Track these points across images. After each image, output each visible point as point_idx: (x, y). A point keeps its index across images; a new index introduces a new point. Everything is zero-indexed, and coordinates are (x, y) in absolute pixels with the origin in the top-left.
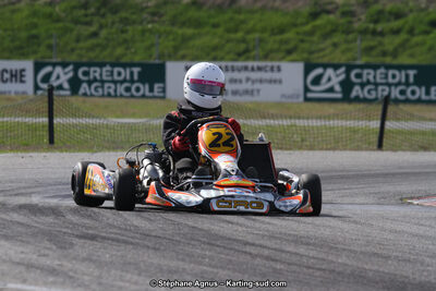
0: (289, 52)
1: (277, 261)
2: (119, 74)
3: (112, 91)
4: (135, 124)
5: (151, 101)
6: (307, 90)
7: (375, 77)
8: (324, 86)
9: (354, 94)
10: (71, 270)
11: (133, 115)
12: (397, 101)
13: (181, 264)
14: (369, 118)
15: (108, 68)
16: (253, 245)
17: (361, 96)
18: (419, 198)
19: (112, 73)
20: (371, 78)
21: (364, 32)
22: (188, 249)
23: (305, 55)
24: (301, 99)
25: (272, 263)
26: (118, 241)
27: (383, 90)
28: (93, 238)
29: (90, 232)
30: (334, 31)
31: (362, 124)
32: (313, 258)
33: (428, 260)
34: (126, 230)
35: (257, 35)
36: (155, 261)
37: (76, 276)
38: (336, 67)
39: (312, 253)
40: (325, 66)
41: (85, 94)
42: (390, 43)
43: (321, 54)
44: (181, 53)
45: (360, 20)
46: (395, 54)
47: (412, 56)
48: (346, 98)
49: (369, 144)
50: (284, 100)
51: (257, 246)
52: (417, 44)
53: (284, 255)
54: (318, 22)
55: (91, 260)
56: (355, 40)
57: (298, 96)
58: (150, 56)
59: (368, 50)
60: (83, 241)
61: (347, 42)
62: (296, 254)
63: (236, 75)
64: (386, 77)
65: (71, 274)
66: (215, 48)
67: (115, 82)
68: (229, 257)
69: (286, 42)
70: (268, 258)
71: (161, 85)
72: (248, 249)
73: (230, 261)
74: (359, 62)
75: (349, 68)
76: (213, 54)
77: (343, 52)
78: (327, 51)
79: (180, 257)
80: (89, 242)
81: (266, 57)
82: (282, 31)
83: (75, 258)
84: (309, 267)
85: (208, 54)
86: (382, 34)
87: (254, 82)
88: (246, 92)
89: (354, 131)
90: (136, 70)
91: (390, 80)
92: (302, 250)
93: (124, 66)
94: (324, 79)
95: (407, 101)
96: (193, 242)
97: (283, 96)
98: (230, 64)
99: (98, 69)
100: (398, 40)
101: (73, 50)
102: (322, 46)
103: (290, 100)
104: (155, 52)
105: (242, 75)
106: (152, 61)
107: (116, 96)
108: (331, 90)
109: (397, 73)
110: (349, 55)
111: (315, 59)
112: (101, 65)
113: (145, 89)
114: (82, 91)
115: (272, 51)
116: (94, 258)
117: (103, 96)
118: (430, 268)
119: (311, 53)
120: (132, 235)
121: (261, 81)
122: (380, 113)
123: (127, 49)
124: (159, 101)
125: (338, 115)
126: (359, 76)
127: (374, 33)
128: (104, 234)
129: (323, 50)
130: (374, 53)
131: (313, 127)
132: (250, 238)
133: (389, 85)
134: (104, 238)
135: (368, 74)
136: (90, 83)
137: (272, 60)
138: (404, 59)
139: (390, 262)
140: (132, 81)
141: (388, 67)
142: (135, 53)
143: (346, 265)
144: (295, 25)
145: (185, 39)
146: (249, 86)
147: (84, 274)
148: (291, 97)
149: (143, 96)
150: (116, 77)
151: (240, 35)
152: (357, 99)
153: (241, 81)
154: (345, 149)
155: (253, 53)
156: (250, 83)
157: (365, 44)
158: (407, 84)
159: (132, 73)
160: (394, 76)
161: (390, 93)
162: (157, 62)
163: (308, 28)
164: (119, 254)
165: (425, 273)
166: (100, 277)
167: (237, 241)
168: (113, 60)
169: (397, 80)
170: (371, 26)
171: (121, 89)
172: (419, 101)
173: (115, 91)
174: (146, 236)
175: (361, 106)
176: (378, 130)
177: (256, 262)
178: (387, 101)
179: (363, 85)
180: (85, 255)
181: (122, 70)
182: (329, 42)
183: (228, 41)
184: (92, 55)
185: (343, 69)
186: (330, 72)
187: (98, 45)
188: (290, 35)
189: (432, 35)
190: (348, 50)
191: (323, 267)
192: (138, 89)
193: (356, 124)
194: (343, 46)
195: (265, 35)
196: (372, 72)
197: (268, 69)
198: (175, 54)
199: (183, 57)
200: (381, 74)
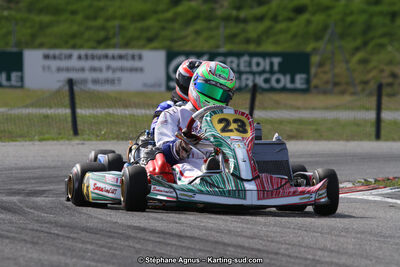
0: (150, 40)
5: (7, 90)
6: (169, 78)
7: (238, 66)
20: (235, 66)
21: (227, 19)
23: (167, 43)
24: (163, 88)
27: (247, 79)
30: (196, 18)
35: (116, 23)
38: (199, 55)
40: (188, 54)
42: (254, 29)
43: (183, 42)
44: (39, 41)
45: (222, 6)
46: (258, 41)
47: (276, 43)
50: (145, 89)
52: (281, 32)
54: (180, 9)
56: (217, 28)
57: (160, 86)
58: (7, 44)
59: (232, 38)
61: (210, 29)
63: (96, 63)
64: (250, 64)
66: (74, 36)
69: (147, 29)
71: (19, 74)
74: (223, 50)
75: (213, 56)
76: (72, 42)
77: (207, 39)
78: (189, 39)
81: (126, 45)
82: (142, 17)
85: (66, 42)
86: (245, 21)
87: (114, 70)
88: (107, 81)
91: (255, 68)
95: (272, 90)
97: (145, 85)
98: (90, 52)
100: (262, 27)
102: (183, 33)
103: (152, 89)
104: (12, 40)
105: (103, 64)
106: (9, 49)
109: (261, 60)
110: (212, 42)
111: (176, 47)
113: (2, 77)
115: (133, 39)
119: (172, 40)
121: (122, 69)
124: (18, 92)
127: (237, 20)
129: (185, 37)
130: (238, 40)
133: (253, 73)
135: (232, 62)
137: (133, 47)
138: (268, 47)
141: (252, 55)
144: (155, 12)
145: (43, 27)
146: (109, 75)
148: (153, 86)
151: (99, 22)
153: (101, 70)
155: (114, 41)
156: (110, 72)
157: (228, 31)
158: (272, 72)
160: (258, 64)
162: (15, 50)
163: (169, 15)
169: (261, 68)
170: (234, 13)
172: (284, 90)
178: (255, 89)
182: (190, 30)
183: (88, 28)
185: (206, 57)
188: (151, 22)
189: (296, 22)
190: (212, 37)
194: (205, 34)
195: (126, 23)
196: (235, 60)
197: (130, 57)
198: (33, 42)
199: (41, 46)
200: (245, 62)
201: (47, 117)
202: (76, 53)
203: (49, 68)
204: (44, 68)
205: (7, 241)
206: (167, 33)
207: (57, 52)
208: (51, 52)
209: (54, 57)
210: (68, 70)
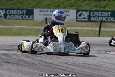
0: (72, 6)
1: (65, 70)
2: (19, 12)
3: (17, 18)
4: (24, 28)
5: (29, 21)
6: (77, 18)
7: (98, 14)
8: (82, 17)
9: (92, 19)
10: (1, 73)
11: (23, 25)
12: (105, 22)
13: (36, 71)
14: (96, 27)
15: (16, 10)
16: (59, 66)
17: (94, 20)
18: (110, 52)
19: (17, 12)
20: (97, 14)
22: (38, 67)
23: (77, 7)
24: (75, 21)
25: (64, 71)
26: (17, 64)
27: (101, 18)
28: (9, 63)
29: (8, 61)
31: (93, 29)
32: (77, 70)
33: (112, 71)
34: (19, 60)
35: (62, 1)
36: (28, 70)
37: (3, 75)
38: (86, 11)
39: (77, 68)
40: (83, 11)
41: (9, 19)
42: (103, 3)
43: (82, 7)
44: (39, 6)
46: (104, 7)
47: (110, 8)
48: (89, 21)
49: (96, 35)
50: (70, 21)
51: (60, 66)
52: (111, 4)
53: (68, 69)
55: (8, 70)
56: (92, 3)
57: (74, 20)
58: (29, 7)
59: (96, 6)
60: (6, 64)
61: (90, 3)
62: (72, 69)
64: (102, 14)
65: (1, 74)
66: (49, 5)
67: (18, 15)
68: (51, 69)
69: (71, 3)
70: (63, 70)
71: (32, 16)
72: (57, 67)
73: (51, 71)
74: (94, 9)
75: (90, 11)
76: (48, 7)
77: (89, 6)
78: (84, 6)
79: (36, 69)
80: (7, 64)
81: (65, 8)
83: (3, 69)
84: (75, 73)
85: (47, 7)
86: (100, 1)
89: (91, 31)
90: (25, 11)
92: (73, 67)
93: (21, 10)
94: (82, 15)
95: (108, 22)
96: (40, 65)
97: (70, 20)
98: (54, 10)
99: (13, 11)
100: (105, 3)
101: (5, 5)
102: (82, 4)
103: (72, 21)
104: (30, 6)
106: (29, 8)
107: (18, 19)
108: (85, 18)
109: (105, 13)
110: (90, 7)
111: (80, 8)
112: (14, 10)
113: (27, 17)
114: (8, 17)
115: (66, 6)
116: (9, 69)
117: (14, 19)
118: (113, 73)
119: (79, 7)
120: (21, 62)
122: (99, 25)
123: (22, 4)
124: (32, 21)
125: (86, 26)
126: (93, 14)
128: (12, 62)
130: (98, 7)
131: (78, 29)
132: (57, 64)
133: (103, 17)
134: (12, 63)
135: (96, 13)
136: (10, 15)
137: (67, 8)
138: (107, 9)
139: (101, 71)
140: (23, 15)
141: (102, 11)
142: (24, 6)
143: (87, 72)
145: (40, 2)
147: (6, 74)
148: (72, 20)
149: (27, 19)
150: (18, 13)
151: (56, 1)
152: (93, 21)
154: (88, 36)
155: (61, 6)
157: (95, 4)
158: (108, 16)
159: (23, 12)
161: (103, 19)
162: (31, 9)
164: (17, 68)
165: (112, 75)
166: (10, 75)
167: (54, 64)
168: (17, 8)
169: (105, 15)
171: (20, 17)
172: (112, 22)
173: (18, 18)
174: (26, 62)
175: (93, 23)
176: (99, 31)
177: (59, 71)
178: (101, 22)
179: (94, 17)
180: (6, 68)
181: (20, 11)
182: (84, 3)
183: (53, 3)
184: (11, 6)
185: (88, 12)
186: (84, 12)
187: (13, 3)
188: (72, 1)
190: (90, 6)
191: (80, 73)
192: (25, 17)
193: (92, 29)
194: (89, 5)
195: (65, 1)
196: (97, 13)
197: (65, 11)
198: (37, 7)
199: (39, 8)
200: (100, 13)
201: (39, 29)
202: (49, 10)
203: (41, 14)
204: (40, 14)
205: (21, 66)
206: (77, 4)
207: (44, 10)
208: (42, 10)
209: (43, 11)
210: (47, 15)
